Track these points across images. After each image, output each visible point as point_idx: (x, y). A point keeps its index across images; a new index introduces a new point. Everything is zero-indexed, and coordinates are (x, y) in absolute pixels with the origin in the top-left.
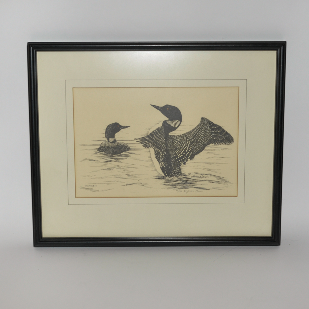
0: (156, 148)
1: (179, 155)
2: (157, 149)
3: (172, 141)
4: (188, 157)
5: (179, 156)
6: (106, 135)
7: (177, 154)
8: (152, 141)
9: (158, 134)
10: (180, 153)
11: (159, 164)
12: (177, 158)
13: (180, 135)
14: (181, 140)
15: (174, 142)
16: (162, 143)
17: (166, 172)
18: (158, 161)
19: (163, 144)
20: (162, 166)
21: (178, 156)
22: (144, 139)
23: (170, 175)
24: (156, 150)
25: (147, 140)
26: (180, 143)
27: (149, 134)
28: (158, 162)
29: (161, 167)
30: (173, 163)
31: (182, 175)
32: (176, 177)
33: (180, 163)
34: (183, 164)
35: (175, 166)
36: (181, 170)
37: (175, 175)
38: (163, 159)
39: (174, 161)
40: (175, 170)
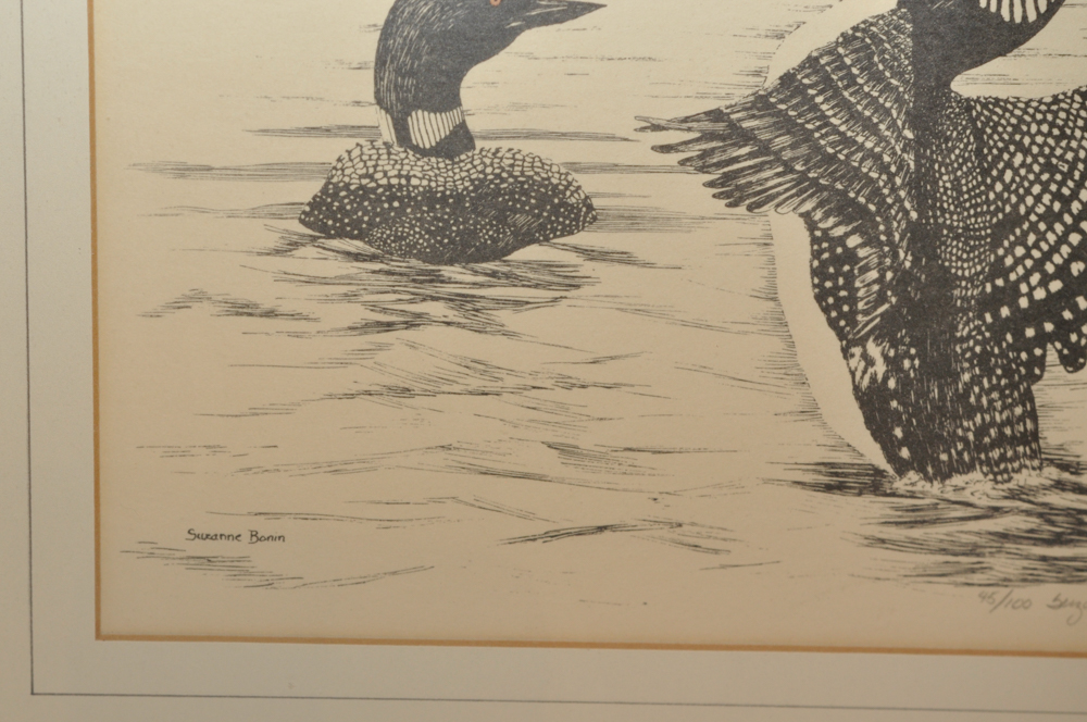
0: (826, 216)
1: (1026, 278)
2: (831, 221)
3: (978, 153)
5: (1030, 295)
6: (378, 79)
7: (1013, 268)
8: (793, 146)
9: (851, 80)
10: (1039, 265)
11: (847, 355)
12: (1014, 305)
13: (1056, 100)
14: (1058, 139)
15: (998, 158)
16: (884, 168)
17: (898, 432)
18: (841, 335)
19: (891, 176)
20: (873, 379)
21: (1024, 288)
22: (720, 127)
23: (936, 462)
24: (825, 231)
25: (747, 137)
26: (1049, 167)
27: (772, 80)
28: (835, 344)
29: (856, 388)
30: (968, 355)
31: (1041, 459)
32: (991, 476)
33: (1030, 353)
34: (1061, 368)
35: (985, 381)
36: (1035, 419)
37: (983, 456)
38: (886, 311)
39: (979, 337)
40: (987, 417)
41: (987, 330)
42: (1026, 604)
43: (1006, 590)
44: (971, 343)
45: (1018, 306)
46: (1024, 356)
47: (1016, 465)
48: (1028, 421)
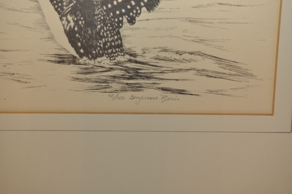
4: (142, 4)
5: (117, 0)
11: (61, 19)
17: (79, 44)
18: (59, 13)
20: (70, 27)
23: (92, 54)
28: (57, 16)
29: (65, 31)
30: (99, 20)
31: (124, 53)
32: (109, 58)
33: (118, 19)
34: (128, 24)
35: (105, 28)
36: (121, 40)
37: (106, 52)
38: (73, 5)
39: (102, 14)
40: (106, 39)
41: (105, 11)
42: (123, 98)
43: (117, 94)
44: (100, 16)
45: (113, 4)
46: (116, 20)
47: (116, 54)
48: (119, 41)
